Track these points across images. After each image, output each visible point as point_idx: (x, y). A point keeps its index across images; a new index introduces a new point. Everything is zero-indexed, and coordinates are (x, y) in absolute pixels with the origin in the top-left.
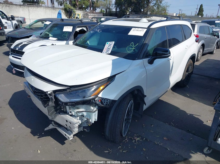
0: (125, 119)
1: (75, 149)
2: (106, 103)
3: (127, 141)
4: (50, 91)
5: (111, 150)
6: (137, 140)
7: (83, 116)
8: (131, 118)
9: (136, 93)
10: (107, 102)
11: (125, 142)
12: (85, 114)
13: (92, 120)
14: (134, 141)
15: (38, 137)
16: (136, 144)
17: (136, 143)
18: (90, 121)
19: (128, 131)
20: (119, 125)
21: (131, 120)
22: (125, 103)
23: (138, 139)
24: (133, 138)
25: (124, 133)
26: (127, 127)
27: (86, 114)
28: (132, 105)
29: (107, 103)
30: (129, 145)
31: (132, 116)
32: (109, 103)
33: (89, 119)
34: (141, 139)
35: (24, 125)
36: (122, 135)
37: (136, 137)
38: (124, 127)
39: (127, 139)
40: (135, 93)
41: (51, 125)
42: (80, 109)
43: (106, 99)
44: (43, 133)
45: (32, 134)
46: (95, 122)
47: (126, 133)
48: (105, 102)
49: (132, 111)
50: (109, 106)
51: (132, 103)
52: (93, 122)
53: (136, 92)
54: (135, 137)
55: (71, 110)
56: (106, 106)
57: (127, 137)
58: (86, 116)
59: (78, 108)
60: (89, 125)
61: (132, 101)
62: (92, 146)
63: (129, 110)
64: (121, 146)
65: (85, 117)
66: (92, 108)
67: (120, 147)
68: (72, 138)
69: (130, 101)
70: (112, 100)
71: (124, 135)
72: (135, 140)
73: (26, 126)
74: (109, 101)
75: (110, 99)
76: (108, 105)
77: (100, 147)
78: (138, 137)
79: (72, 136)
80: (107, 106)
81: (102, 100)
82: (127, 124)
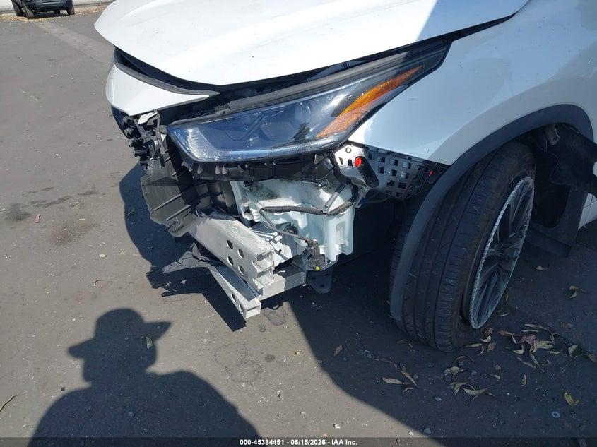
0: (484, 257)
1: (272, 353)
2: (388, 172)
3: (491, 347)
4: (147, 113)
5: (412, 376)
6: (538, 350)
7: (293, 228)
8: (517, 253)
9: (554, 143)
10: (395, 168)
11: (479, 349)
12: (301, 220)
13: (327, 249)
14: (521, 352)
15: (164, 290)
16: (530, 365)
17: (530, 360)
18: (322, 252)
19: (498, 308)
20: (451, 281)
21: (515, 263)
22: (494, 183)
23: (543, 344)
24: (520, 338)
25: (480, 315)
26: (496, 290)
27: (306, 224)
28: (526, 200)
29: (394, 173)
30: (498, 368)
31: (520, 247)
32: (403, 176)
33: (317, 245)
34: (556, 349)
35: (137, 249)
36: (466, 321)
37: (533, 337)
38: (481, 289)
39: (489, 338)
40: (548, 142)
41: (187, 254)
42: (280, 197)
43: (389, 153)
44: (183, 282)
45: (150, 281)
46: (341, 256)
47: (490, 314)
48: (382, 170)
49: (522, 228)
50: (403, 191)
51: (529, 192)
52: (333, 258)
53: (553, 138)
54: (528, 334)
55: (247, 201)
56: (390, 188)
57: (490, 330)
58: (307, 229)
59: (272, 195)
60: (318, 268)
61: (529, 180)
62: (337, 351)
63: (512, 220)
64: (461, 368)
65: (300, 233)
66: (325, 196)
67: (455, 369)
68: (257, 312)
69: (518, 179)
70: (425, 162)
71: (479, 321)
72: (527, 347)
73: (141, 253)
74: (405, 165)
75: (410, 158)
76: (402, 185)
77: (370, 356)
78: (542, 335)
79: (257, 301)
80: (395, 190)
81: (371, 158)
82: (495, 278)
